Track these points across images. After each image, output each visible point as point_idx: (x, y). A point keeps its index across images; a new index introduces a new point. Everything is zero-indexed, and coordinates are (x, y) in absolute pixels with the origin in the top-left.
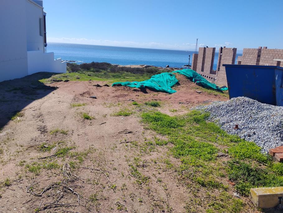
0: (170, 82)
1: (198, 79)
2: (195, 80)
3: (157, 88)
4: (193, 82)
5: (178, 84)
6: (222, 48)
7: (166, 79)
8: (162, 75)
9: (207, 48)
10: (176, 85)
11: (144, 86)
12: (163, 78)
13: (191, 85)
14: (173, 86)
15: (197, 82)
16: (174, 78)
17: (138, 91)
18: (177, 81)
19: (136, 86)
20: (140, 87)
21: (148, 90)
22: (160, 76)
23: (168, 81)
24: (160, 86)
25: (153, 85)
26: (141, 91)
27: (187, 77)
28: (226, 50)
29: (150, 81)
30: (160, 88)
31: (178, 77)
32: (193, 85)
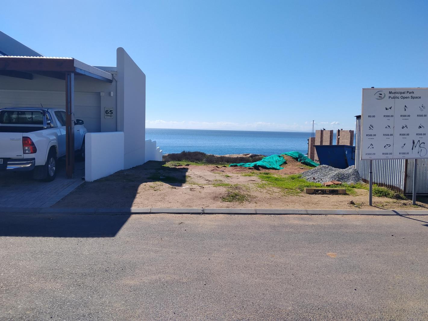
0: (279, 162)
1: (303, 159)
2: (300, 159)
3: (268, 166)
4: (298, 161)
5: (285, 163)
6: (339, 131)
7: (275, 160)
8: (272, 157)
9: (324, 131)
10: (284, 164)
11: (257, 165)
12: (273, 159)
13: (296, 164)
14: (282, 165)
15: (302, 161)
16: (282, 158)
17: (253, 169)
18: (284, 160)
19: (250, 166)
20: (254, 166)
21: (260, 168)
22: (270, 158)
23: (277, 161)
24: (270, 165)
25: (264, 164)
26: (255, 169)
27: (293, 157)
28: (343, 133)
29: (262, 162)
30: (271, 166)
31: (286, 158)
32: (299, 163)
